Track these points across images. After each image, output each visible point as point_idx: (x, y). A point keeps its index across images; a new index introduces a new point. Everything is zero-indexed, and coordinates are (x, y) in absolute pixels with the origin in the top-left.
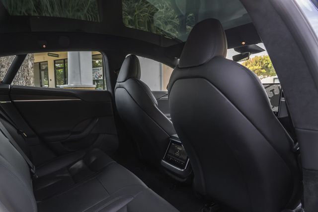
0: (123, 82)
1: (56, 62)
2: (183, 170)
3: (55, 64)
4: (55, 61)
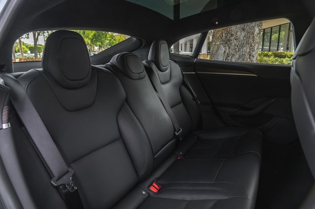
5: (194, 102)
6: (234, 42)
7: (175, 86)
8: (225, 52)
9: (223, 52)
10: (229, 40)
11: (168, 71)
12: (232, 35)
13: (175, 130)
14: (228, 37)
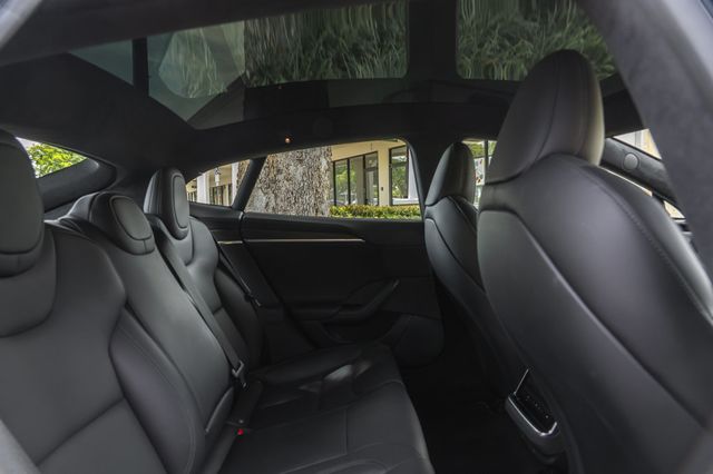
0: (432, 205)
1: (393, 152)
2: (543, 434)
3: (390, 156)
4: (390, 150)
5: (249, 304)
6: (285, 185)
7: (205, 270)
8: (267, 205)
9: (264, 205)
10: (275, 182)
11: (188, 239)
12: (279, 171)
13: (231, 366)
14: (272, 175)
